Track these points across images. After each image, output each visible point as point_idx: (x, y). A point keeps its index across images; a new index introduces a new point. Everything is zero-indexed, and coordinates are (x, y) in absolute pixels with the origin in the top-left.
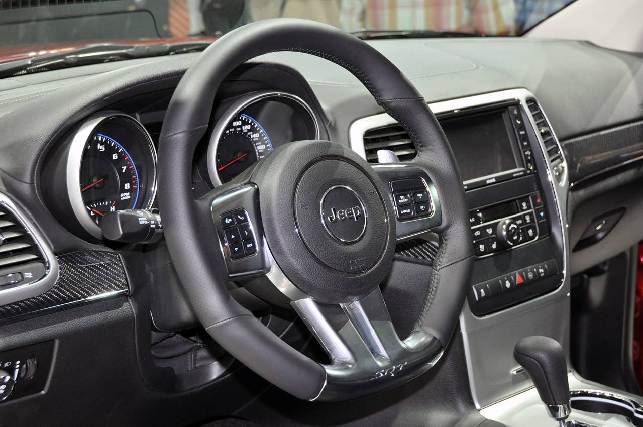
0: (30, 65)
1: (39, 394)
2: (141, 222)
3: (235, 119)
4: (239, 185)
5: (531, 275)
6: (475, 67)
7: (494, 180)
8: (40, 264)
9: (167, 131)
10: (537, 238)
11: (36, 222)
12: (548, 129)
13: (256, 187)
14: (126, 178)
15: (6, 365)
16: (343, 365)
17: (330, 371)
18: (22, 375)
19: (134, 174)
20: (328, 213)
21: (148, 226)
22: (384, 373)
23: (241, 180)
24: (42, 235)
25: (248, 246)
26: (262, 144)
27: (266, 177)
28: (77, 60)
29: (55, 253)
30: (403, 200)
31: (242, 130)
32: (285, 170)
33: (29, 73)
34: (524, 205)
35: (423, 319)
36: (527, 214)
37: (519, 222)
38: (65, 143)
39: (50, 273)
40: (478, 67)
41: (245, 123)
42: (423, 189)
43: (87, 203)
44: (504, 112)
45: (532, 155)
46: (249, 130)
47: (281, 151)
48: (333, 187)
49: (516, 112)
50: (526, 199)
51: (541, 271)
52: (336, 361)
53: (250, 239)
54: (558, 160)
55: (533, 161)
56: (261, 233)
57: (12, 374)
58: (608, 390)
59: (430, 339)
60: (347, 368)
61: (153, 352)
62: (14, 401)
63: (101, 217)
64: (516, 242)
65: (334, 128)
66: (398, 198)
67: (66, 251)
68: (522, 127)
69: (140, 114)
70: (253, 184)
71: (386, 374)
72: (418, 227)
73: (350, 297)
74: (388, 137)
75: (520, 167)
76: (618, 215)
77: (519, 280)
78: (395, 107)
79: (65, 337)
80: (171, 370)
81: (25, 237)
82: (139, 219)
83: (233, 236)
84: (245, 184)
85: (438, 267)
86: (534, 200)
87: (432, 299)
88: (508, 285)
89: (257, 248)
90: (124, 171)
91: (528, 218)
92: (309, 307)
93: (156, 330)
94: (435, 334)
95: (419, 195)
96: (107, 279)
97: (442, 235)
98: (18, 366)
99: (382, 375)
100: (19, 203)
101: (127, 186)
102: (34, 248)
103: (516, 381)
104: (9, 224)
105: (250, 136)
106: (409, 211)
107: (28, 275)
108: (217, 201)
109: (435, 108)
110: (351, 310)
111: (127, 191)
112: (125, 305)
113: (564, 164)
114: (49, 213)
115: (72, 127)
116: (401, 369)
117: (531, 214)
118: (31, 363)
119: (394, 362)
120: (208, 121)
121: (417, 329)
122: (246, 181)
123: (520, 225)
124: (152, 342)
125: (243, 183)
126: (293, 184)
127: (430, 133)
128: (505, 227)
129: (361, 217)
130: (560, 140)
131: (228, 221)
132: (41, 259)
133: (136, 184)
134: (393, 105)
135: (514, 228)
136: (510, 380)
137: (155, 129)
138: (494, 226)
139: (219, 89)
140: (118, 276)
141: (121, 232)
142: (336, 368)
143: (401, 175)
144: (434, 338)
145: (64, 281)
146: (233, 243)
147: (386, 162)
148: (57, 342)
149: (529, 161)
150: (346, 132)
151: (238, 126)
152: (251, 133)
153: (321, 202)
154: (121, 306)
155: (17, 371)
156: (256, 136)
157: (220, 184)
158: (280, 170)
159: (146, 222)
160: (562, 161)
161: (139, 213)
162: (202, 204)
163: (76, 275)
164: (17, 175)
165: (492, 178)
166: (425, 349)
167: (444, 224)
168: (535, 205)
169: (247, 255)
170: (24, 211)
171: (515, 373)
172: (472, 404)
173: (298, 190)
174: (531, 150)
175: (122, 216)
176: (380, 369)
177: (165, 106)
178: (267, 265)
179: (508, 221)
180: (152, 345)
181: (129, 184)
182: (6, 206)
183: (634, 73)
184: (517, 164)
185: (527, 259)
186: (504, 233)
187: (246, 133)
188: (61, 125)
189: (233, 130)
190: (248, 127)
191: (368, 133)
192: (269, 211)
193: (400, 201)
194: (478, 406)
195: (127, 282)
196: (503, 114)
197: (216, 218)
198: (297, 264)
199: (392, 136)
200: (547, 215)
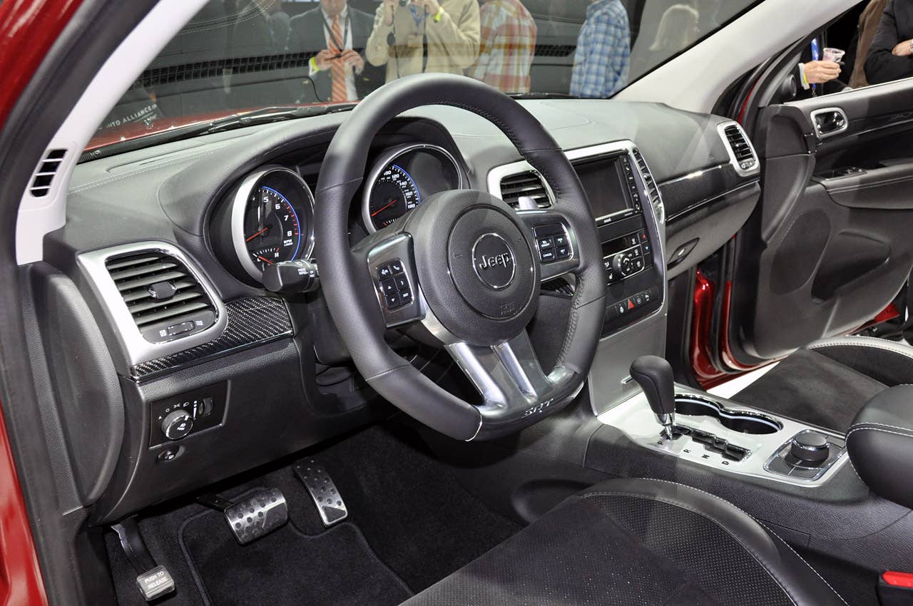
0: (212, 127)
1: (218, 426)
2: (300, 273)
3: (386, 169)
4: (393, 234)
5: (639, 301)
6: (588, 122)
7: (610, 220)
8: (210, 313)
9: (323, 185)
10: (643, 268)
11: (205, 272)
12: (648, 175)
13: (410, 236)
14: (289, 225)
15: (185, 405)
16: (495, 405)
17: (485, 411)
18: (200, 412)
19: (296, 222)
20: (479, 261)
21: (307, 276)
22: (532, 411)
23: (396, 228)
24: (212, 284)
25: (405, 295)
26: (409, 191)
27: (420, 227)
28: (250, 121)
29: (224, 301)
30: (545, 244)
31: (391, 179)
32: (438, 221)
33: (211, 133)
34: (633, 240)
35: (564, 355)
36: (636, 248)
37: (630, 255)
38: (230, 196)
39: (219, 321)
40: (590, 122)
41: (394, 172)
42: (562, 234)
43: (251, 251)
44: (616, 160)
45: (639, 197)
46: (398, 179)
47: (432, 201)
48: (483, 236)
49: (625, 161)
50: (634, 236)
51: (647, 296)
52: (488, 401)
53: (406, 289)
54: (657, 201)
55: (639, 202)
56: (416, 281)
57: (191, 412)
58: (698, 393)
59: (571, 374)
60: (499, 408)
61: (317, 381)
62: (195, 434)
63: (266, 262)
64: (628, 273)
65: (474, 176)
66: (540, 243)
67: (234, 298)
68: (631, 173)
69: (300, 166)
70: (406, 234)
71: (535, 411)
72: (559, 268)
73: (501, 340)
74: (521, 183)
75: (630, 208)
76: (694, 244)
77: (630, 305)
78: (537, 158)
79: (236, 378)
80: (335, 395)
81: (196, 287)
82: (299, 270)
83: (390, 288)
84: (399, 234)
85: (577, 306)
86: (641, 237)
87: (573, 336)
88: (622, 310)
89: (413, 297)
90: (286, 220)
91: (636, 252)
92: (463, 352)
93: (320, 363)
94: (576, 369)
95: (559, 240)
96: (272, 322)
97: (579, 275)
98: (195, 406)
99: (531, 412)
100: (190, 255)
101: (290, 233)
102: (204, 297)
103: (626, 389)
104: (180, 275)
105: (399, 184)
106: (550, 254)
107: (200, 323)
108: (374, 252)
109: (570, 156)
110: (499, 349)
111: (289, 238)
112: (291, 345)
113: (661, 205)
114: (218, 263)
115: (238, 180)
116: (548, 405)
117: (638, 248)
118: (208, 402)
119: (541, 399)
120: (363, 174)
121: (560, 364)
122: (401, 230)
123: (631, 257)
124: (317, 373)
125: (397, 232)
126: (446, 234)
127: (568, 181)
128: (619, 260)
129: (510, 264)
130: (657, 184)
131: (384, 272)
132: (211, 307)
133: (297, 231)
134: (535, 155)
135: (627, 261)
136: (621, 389)
137: (312, 180)
138: (611, 260)
139: (373, 142)
140: (283, 319)
141: (282, 284)
142: (489, 408)
143: (543, 221)
144: (575, 373)
145: (233, 327)
146: (390, 294)
147: (526, 209)
148: (229, 383)
149: (636, 203)
150: (485, 181)
151: (388, 176)
152: (400, 181)
153: (473, 250)
154: (287, 346)
155: (195, 409)
156: (404, 183)
157: (375, 231)
158: (433, 220)
159: (306, 273)
160: (659, 202)
161: (298, 264)
162: (359, 257)
163: (243, 320)
164: (188, 229)
165: (608, 218)
166: (567, 383)
167: (581, 266)
168: (642, 240)
169: (404, 304)
170: (195, 262)
171: (625, 383)
172: (592, 411)
173: (451, 239)
174: (637, 194)
175: (281, 268)
176: (529, 407)
177: (321, 159)
178: (422, 313)
179: (622, 256)
180: (317, 375)
181: (291, 232)
182: (178, 258)
183: (703, 129)
184: (627, 205)
185: (636, 287)
186: (619, 265)
187: (396, 181)
188: (226, 180)
189: (384, 179)
190: (397, 176)
191: (505, 180)
192: (424, 262)
193: (543, 246)
194: (596, 414)
195: (291, 324)
196: (615, 163)
197: (373, 270)
198: (452, 312)
199: (525, 183)
200: (651, 249)
